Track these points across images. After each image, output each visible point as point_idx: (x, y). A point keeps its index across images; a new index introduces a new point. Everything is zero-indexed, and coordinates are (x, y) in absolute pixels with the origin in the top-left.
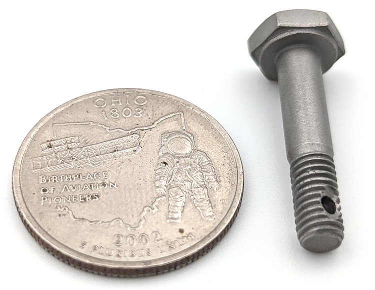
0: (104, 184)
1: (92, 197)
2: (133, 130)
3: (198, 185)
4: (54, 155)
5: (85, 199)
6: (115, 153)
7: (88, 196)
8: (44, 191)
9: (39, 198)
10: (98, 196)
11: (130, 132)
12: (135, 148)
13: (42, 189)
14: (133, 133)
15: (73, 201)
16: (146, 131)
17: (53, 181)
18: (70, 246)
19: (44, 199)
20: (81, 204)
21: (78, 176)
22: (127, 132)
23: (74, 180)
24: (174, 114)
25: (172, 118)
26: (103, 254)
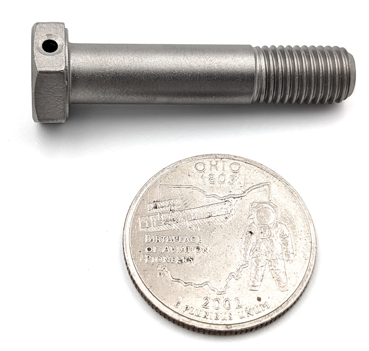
0: (198, 248)
1: (188, 260)
2: (226, 197)
3: (277, 257)
4: (158, 215)
5: (181, 261)
6: (210, 218)
7: (185, 258)
8: (149, 249)
9: (144, 256)
10: (192, 259)
11: (224, 198)
12: (227, 216)
13: (148, 247)
14: (226, 199)
15: (172, 261)
16: (237, 199)
17: (157, 241)
18: (166, 305)
19: (148, 257)
20: (178, 265)
21: (177, 238)
22: (222, 199)
23: (174, 241)
24: (263, 184)
25: (261, 188)
26: (193, 314)
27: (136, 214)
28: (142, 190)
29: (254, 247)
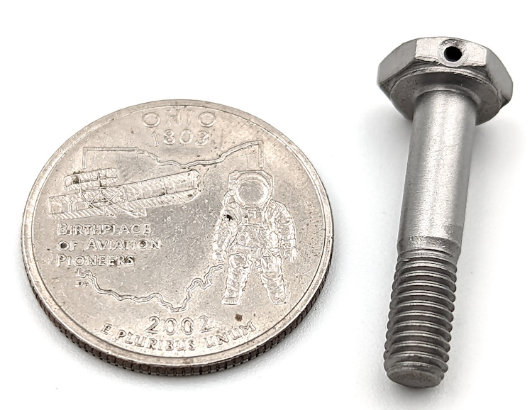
0: (143, 243)
1: (126, 261)
2: (192, 164)
3: (270, 253)
4: (80, 194)
5: (115, 262)
6: (163, 197)
7: (121, 258)
8: (63, 246)
9: (54, 256)
10: (133, 259)
11: (187, 166)
12: (191, 192)
13: (61, 243)
14: (191, 168)
15: (100, 264)
16: (209, 167)
17: (76, 233)
19: (62, 257)
20: (110, 269)
21: (110, 228)
22: (184, 167)
23: (104, 233)
24: (250, 144)
25: (247, 149)
26: (131, 343)
27: (44, 192)
28: (54, 157)
29: (233, 239)
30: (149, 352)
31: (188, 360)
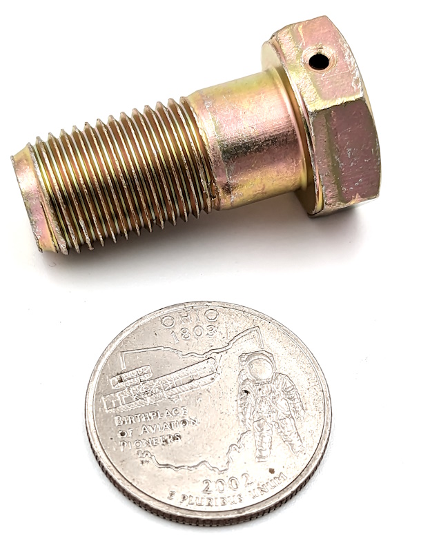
0: (184, 422)
2: (208, 354)
3: (284, 416)
4: (126, 390)
5: (166, 441)
6: (192, 383)
7: (170, 437)
8: (122, 434)
9: (117, 443)
10: (179, 436)
12: (212, 376)
13: (120, 432)
15: (154, 444)
16: (222, 353)
17: (130, 422)
18: (157, 498)
19: (123, 444)
20: (163, 447)
21: (155, 414)
22: (202, 356)
23: (152, 418)
24: (249, 331)
25: (248, 336)
26: (192, 504)
27: (98, 394)
28: (99, 362)
29: (253, 409)
30: (209, 509)
31: (241, 511)
